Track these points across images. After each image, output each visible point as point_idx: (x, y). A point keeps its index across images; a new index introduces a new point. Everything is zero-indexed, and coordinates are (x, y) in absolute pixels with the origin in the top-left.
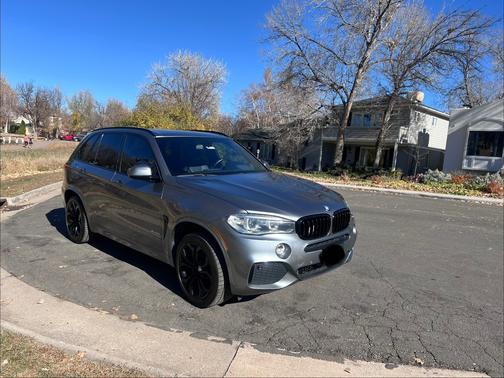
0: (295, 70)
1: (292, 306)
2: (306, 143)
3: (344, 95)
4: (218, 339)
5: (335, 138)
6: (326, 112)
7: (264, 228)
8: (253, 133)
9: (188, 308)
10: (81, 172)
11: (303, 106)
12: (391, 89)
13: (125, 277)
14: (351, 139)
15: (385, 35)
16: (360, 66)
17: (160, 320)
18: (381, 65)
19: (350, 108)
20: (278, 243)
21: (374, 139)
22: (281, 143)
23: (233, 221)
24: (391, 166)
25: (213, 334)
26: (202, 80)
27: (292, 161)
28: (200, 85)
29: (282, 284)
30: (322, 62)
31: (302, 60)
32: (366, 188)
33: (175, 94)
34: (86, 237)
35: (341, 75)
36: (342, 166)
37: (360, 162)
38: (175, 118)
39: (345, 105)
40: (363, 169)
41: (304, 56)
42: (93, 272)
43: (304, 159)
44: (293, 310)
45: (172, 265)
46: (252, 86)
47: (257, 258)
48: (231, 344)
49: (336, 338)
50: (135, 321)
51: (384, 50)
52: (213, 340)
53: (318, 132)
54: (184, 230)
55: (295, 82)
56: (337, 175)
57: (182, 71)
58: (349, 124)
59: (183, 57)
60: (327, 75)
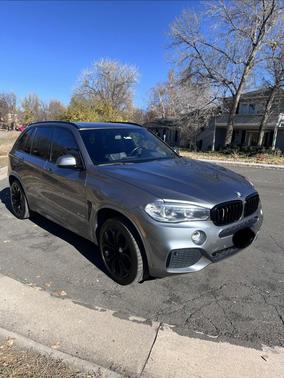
0: (194, 70)
1: (205, 283)
2: (203, 129)
3: (233, 89)
4: (139, 319)
5: (225, 124)
6: (218, 103)
7: (180, 216)
8: (159, 122)
9: (111, 284)
10: (20, 160)
11: (200, 99)
12: (273, 83)
13: (57, 252)
14: (239, 124)
15: (269, 38)
16: (247, 64)
17: (86, 298)
18: (265, 62)
19: (238, 100)
20: (194, 230)
21: (257, 124)
22: (182, 129)
23: (150, 209)
24: (271, 145)
25: (133, 313)
26: (120, 81)
27: (191, 143)
28: (118, 86)
29: (197, 267)
30: (215, 62)
31: (199, 61)
32: (253, 164)
33: (100, 93)
34: (27, 214)
35: (231, 72)
36: (231, 146)
37: (246, 143)
38: (99, 112)
39: (235, 96)
40: (249, 148)
41: (200, 58)
42: (31, 247)
43: (201, 141)
44: (206, 287)
45: (96, 243)
46: (158, 84)
47: (174, 245)
48: (151, 325)
49: (251, 319)
50: (63, 298)
51: (268, 50)
52: (134, 321)
53: (212, 120)
54: (105, 215)
55: (193, 80)
56: (227, 153)
57: (104, 75)
58: (237, 112)
59: (105, 63)
60: (219, 73)
